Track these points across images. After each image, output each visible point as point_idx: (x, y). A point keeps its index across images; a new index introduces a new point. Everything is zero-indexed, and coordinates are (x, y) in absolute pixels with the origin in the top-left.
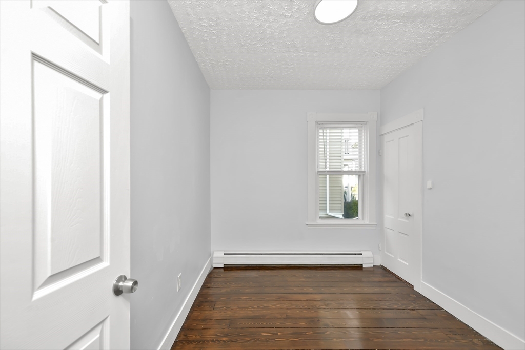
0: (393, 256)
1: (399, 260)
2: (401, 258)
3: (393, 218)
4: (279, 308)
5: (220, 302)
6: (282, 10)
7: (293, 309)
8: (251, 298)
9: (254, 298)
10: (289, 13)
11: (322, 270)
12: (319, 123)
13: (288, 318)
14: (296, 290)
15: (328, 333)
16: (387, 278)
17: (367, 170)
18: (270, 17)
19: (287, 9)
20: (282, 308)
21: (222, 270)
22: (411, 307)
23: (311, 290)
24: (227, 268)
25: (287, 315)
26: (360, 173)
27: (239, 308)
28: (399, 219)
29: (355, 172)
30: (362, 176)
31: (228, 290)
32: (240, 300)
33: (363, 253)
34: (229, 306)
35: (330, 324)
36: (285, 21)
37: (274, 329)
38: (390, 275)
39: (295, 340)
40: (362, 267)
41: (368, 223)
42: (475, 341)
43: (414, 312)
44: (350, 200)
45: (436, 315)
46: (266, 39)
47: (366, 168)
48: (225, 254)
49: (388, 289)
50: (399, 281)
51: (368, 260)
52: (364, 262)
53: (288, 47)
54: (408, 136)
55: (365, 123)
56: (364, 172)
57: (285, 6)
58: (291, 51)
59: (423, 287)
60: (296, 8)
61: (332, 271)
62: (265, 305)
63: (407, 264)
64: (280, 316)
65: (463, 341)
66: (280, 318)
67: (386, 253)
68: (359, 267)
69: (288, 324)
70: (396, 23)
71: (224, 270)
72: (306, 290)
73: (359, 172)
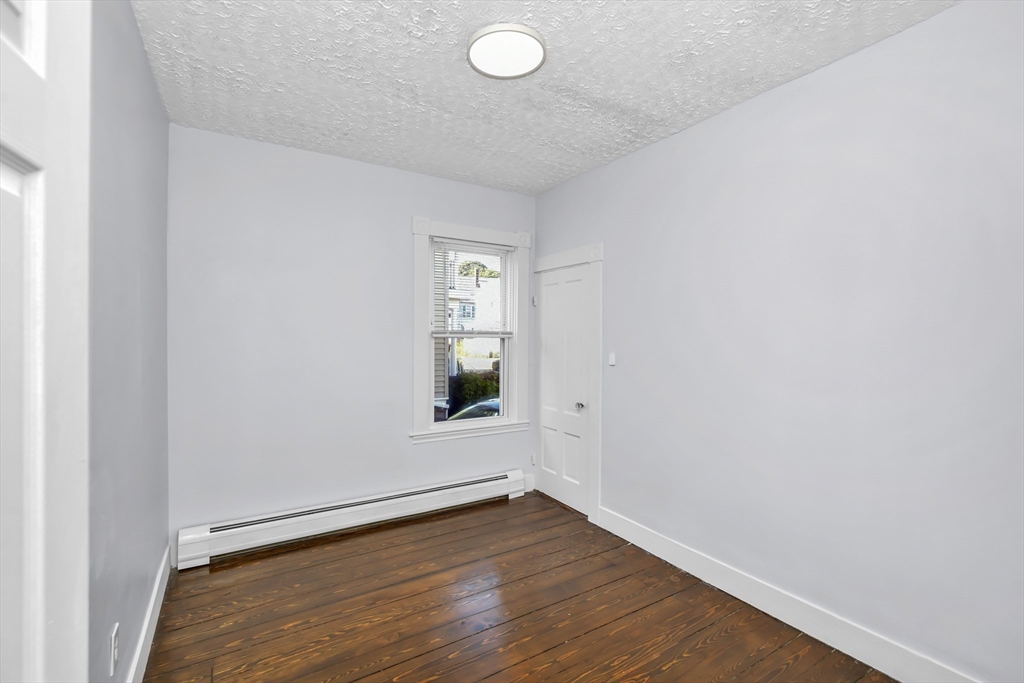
0: (555, 473)
1: (565, 477)
2: (568, 475)
3: (556, 410)
4: (379, 625)
5: (228, 657)
6: (407, 19)
7: (410, 615)
8: (308, 622)
9: (314, 620)
10: (420, 31)
11: (442, 519)
12: (435, 239)
13: (404, 639)
14: (403, 573)
15: (485, 641)
16: (547, 511)
17: (515, 331)
18: (377, 23)
19: (418, 23)
20: (385, 623)
21: (206, 572)
22: (592, 552)
23: (432, 566)
24: (221, 564)
25: (400, 634)
26: (503, 336)
27: (285, 655)
28: (566, 412)
29: (497, 333)
30: (506, 341)
31: (241, 619)
32: (282, 633)
33: (508, 474)
34: (255, 660)
35: (484, 623)
36: (407, 41)
37: (382, 673)
38: (551, 505)
39: (431, 679)
40: (508, 498)
41: (515, 422)
42: (672, 578)
43: (598, 559)
44: (455, 373)
45: (624, 554)
46: (355, 59)
47: (513, 326)
48: (213, 530)
49: (555, 530)
50: (565, 512)
51: (515, 486)
52: (511, 491)
53: (399, 89)
54: (580, 280)
55: (512, 249)
56: (511, 333)
57: (416, 16)
58: (403, 98)
59: (602, 516)
60: (437, 27)
61: (460, 517)
62: (347, 627)
63: (578, 483)
64: (386, 642)
65: (662, 584)
66: (389, 645)
67: (544, 468)
68: (503, 501)
69: (407, 651)
70: (585, 107)
71: (211, 571)
72: (423, 568)
73: (503, 333)
